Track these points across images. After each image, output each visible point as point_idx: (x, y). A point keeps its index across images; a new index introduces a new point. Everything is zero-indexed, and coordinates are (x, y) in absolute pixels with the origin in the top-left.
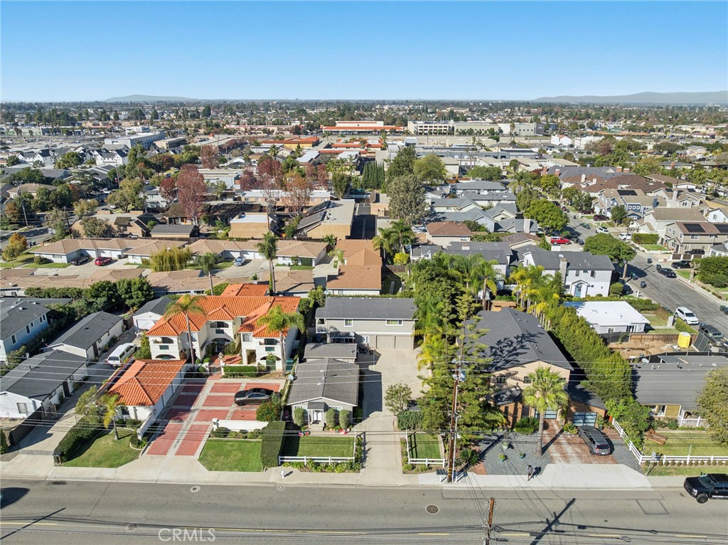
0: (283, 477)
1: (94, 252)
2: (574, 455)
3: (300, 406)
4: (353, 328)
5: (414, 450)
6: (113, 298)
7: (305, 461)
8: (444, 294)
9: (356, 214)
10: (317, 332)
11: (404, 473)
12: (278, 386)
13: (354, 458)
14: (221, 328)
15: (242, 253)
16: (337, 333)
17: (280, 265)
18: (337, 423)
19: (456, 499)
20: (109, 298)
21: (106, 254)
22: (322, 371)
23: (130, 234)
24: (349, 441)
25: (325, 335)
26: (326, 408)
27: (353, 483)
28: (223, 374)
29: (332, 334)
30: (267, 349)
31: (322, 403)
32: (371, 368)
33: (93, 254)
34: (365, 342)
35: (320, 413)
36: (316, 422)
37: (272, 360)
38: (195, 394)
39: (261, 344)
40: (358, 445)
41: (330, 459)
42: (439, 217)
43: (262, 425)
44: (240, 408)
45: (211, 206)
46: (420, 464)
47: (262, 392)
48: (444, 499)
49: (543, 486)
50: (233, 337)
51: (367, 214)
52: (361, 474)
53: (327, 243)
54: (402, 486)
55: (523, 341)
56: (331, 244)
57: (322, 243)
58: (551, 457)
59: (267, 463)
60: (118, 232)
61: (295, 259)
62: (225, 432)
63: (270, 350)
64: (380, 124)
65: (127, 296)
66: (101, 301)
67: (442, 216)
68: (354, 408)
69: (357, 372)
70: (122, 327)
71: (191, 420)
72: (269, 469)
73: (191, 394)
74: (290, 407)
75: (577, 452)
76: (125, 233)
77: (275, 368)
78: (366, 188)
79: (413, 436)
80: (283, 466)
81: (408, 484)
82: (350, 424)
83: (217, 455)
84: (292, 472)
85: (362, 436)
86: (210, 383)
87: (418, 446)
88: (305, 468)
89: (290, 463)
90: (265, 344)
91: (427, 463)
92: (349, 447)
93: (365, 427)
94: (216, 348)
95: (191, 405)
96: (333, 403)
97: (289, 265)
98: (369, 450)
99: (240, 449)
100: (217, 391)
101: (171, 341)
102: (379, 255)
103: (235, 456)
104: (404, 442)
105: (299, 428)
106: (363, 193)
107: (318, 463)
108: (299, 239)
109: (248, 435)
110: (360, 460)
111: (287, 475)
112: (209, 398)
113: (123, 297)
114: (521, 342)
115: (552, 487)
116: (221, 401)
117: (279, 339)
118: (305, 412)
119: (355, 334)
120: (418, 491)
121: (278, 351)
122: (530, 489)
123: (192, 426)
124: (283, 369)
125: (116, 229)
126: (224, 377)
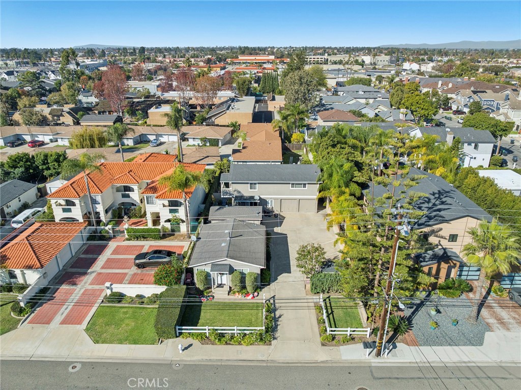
0: (181, 352)
1: (29, 136)
2: (512, 321)
3: (203, 268)
4: (258, 192)
5: (331, 316)
6: (30, 169)
7: (207, 331)
8: (348, 157)
9: (256, 111)
10: (222, 196)
11: (323, 345)
12: (182, 247)
13: (264, 328)
14: (127, 193)
15: (158, 136)
16: (242, 197)
17: (190, 146)
18: (244, 287)
19: (390, 378)
20: (27, 169)
21: (40, 138)
22: (226, 231)
23: (63, 123)
24: (257, 306)
25: (230, 199)
26: (231, 270)
27: (263, 358)
28: (127, 236)
29: (236, 198)
30: (171, 211)
31: (226, 265)
32: (276, 230)
33: (28, 138)
34: (269, 206)
35: (225, 276)
36: (220, 286)
37: (176, 222)
38: (95, 256)
39: (164, 206)
40: (267, 311)
41: (236, 330)
42: (328, 108)
43: (160, 289)
44: (139, 271)
45: (134, 102)
46: (341, 335)
47: (163, 254)
48: (375, 378)
49: (490, 360)
50: (139, 201)
51: (266, 110)
52: (272, 347)
53: (232, 128)
54: (322, 362)
55: (442, 197)
56: (235, 128)
57: (228, 128)
58: (488, 324)
59: (162, 334)
60: (52, 121)
61: (204, 140)
62: (119, 298)
63: (175, 213)
64: (272, 57)
65: (44, 167)
66: (19, 171)
67: (330, 107)
68: (262, 270)
69: (264, 233)
70: (36, 195)
71: (86, 283)
72: (166, 341)
73: (90, 256)
74: (192, 269)
75: (514, 318)
76: (59, 122)
77: (179, 231)
78: (264, 93)
79: (327, 300)
80: (181, 336)
81: (329, 359)
82: (258, 288)
83: (107, 324)
84: (191, 345)
85: (272, 301)
86: (112, 245)
87: (335, 311)
88: (207, 340)
89: (189, 333)
90: (169, 206)
91: (348, 333)
92: (257, 314)
93: (274, 291)
94: (121, 212)
95: (89, 268)
96: (238, 265)
97: (199, 145)
98: (280, 317)
99: (134, 317)
100: (118, 254)
101: (73, 204)
102: (278, 135)
103: (127, 325)
104: (320, 308)
105: (200, 293)
106: (262, 96)
107: (222, 333)
108: (207, 125)
109: (145, 300)
110: (271, 330)
111: (186, 348)
112: (109, 260)
113: (40, 167)
114: (439, 198)
115: (501, 362)
116: (122, 264)
117: (182, 201)
118: (208, 276)
119: (260, 198)
120: (342, 368)
121: (181, 213)
122: (474, 365)
123: (86, 290)
124: (188, 231)
125: (51, 119)
126: (128, 240)
